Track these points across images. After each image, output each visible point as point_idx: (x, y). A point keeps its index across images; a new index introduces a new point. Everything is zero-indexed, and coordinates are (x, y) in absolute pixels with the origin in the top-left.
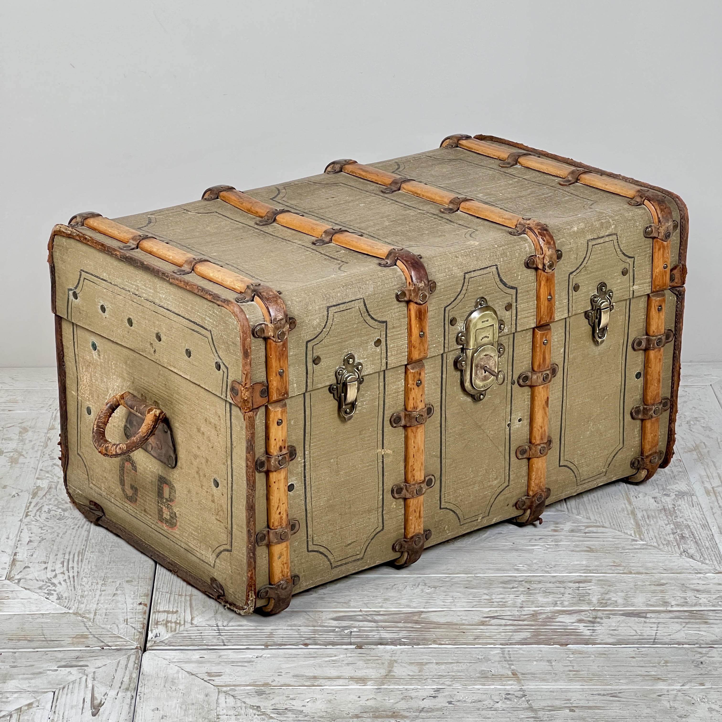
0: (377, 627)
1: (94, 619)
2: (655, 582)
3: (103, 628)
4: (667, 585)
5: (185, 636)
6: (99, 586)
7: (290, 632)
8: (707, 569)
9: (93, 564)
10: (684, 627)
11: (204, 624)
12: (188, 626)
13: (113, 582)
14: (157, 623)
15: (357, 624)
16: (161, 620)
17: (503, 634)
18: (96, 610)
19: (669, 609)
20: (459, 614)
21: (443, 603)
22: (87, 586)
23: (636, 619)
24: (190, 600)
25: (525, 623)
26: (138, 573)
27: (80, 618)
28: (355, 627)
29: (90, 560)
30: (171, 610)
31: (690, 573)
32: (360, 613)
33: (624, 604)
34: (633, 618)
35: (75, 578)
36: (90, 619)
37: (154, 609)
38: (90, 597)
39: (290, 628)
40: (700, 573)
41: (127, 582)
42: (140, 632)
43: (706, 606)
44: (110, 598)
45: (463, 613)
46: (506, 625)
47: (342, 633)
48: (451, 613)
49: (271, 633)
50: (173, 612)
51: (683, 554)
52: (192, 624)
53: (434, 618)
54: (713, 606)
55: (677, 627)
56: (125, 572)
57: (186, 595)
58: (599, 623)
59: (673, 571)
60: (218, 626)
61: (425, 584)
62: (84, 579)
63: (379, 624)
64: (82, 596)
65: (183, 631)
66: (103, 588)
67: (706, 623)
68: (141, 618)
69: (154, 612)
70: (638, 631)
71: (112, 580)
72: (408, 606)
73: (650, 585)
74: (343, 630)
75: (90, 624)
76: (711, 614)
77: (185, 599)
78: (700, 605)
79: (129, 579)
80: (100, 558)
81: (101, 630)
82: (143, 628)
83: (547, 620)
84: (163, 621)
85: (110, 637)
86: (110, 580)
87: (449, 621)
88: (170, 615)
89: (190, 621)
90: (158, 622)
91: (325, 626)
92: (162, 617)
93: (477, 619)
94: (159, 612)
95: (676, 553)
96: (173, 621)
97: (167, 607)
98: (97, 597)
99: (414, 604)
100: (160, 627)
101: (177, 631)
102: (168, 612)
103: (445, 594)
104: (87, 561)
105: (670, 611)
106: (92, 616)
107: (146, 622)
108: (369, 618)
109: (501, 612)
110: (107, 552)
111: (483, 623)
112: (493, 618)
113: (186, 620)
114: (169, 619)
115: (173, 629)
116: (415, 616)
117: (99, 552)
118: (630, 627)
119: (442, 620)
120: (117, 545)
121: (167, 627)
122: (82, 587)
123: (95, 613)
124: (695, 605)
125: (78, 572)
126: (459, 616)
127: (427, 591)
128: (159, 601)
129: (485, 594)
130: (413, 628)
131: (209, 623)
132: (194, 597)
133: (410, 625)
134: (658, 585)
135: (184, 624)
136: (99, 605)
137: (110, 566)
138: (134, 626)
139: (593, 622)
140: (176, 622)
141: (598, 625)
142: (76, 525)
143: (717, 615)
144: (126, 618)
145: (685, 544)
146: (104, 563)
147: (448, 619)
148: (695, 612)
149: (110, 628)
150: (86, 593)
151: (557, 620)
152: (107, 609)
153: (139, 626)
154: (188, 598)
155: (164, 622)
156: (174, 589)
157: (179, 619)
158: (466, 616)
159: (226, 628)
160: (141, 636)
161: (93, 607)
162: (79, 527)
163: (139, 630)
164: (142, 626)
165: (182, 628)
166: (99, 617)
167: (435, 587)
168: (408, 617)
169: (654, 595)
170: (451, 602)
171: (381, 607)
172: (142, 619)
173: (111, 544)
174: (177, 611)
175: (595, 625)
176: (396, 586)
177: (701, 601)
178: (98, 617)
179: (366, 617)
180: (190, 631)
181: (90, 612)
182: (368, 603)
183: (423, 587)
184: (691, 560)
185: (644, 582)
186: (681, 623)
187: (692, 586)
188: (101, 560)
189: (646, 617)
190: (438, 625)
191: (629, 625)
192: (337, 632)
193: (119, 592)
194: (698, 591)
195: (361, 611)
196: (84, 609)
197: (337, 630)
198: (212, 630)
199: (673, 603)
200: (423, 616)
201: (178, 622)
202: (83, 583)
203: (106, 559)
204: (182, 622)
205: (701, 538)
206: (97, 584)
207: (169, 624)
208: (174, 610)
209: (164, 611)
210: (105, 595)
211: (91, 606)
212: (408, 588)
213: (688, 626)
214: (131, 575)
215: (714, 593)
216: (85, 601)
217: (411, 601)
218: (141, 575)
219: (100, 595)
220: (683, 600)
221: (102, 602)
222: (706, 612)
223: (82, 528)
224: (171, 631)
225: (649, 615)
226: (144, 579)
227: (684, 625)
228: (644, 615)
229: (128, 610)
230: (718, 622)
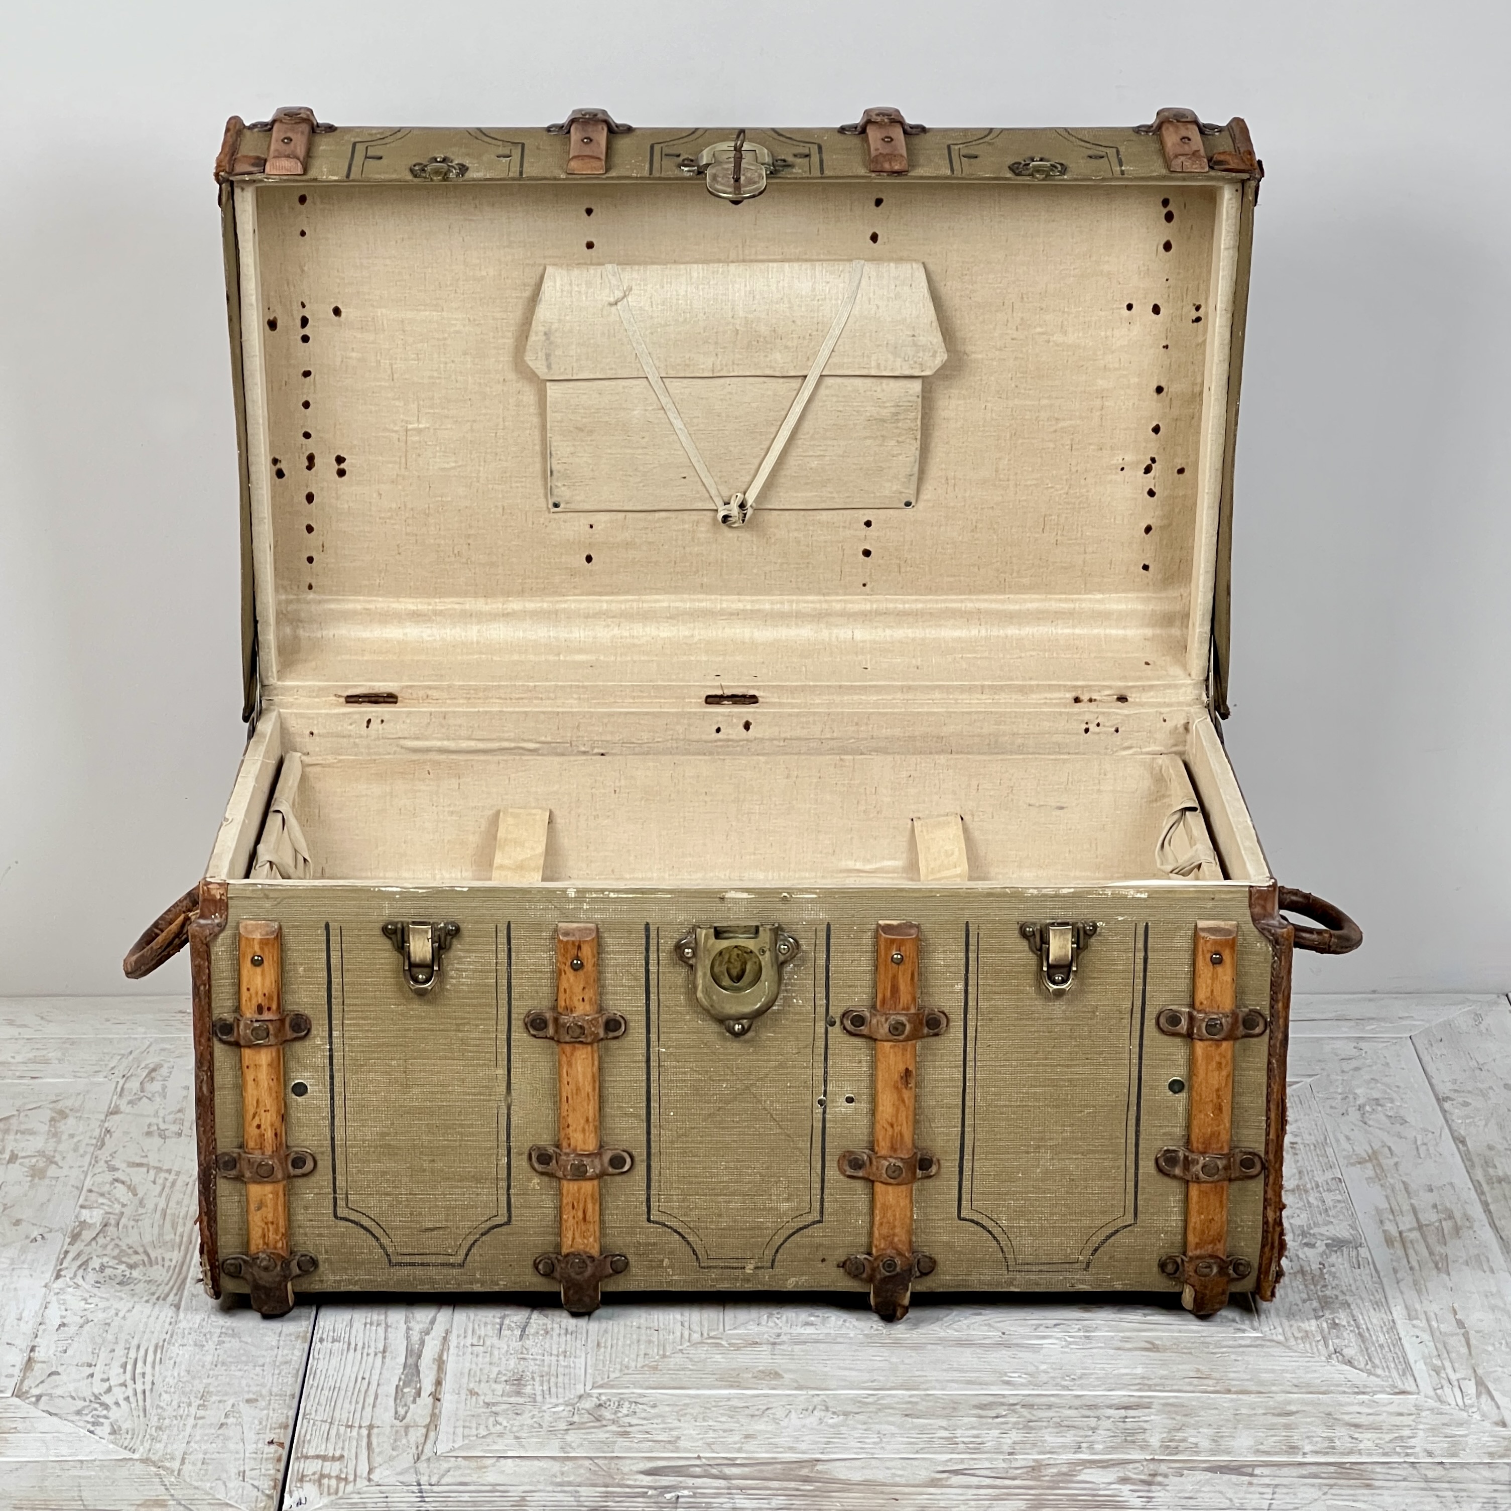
0: (729, 1488)
1: (179, 1470)
2: (1274, 1408)
3: (196, 1488)
4: (1297, 1415)
5: (356, 1503)
6: (193, 1410)
7: (560, 1497)
8: (1377, 1386)
9: (183, 1367)
10: (1325, 1494)
11: (393, 1480)
12: (362, 1484)
13: (220, 1402)
14: (302, 1479)
15: (690, 1481)
16: (310, 1472)
17: (973, 1503)
18: (185, 1453)
19: (1300, 1459)
20: (889, 1464)
21: (859, 1445)
22: (169, 1408)
23: (1234, 1478)
24: (369, 1436)
25: (1017, 1482)
26: (269, 1385)
27: (153, 1469)
28: (685, 1488)
29: (178, 1360)
30: (331, 1455)
31: (1344, 1392)
32: (698, 1462)
33: (1211, 1450)
34: (1226, 1477)
35: (147, 1393)
36: (173, 1471)
37: (296, 1453)
38: (175, 1429)
39: (559, 1489)
40: (1364, 1393)
41: (248, 1401)
42: (268, 1496)
43: (1370, 1455)
44: (213, 1431)
45: (899, 1463)
46: (979, 1487)
47: (661, 1499)
48: (873, 1462)
49: (523, 1499)
50: (334, 1459)
51: (1334, 1356)
52: (369, 1480)
53: (842, 1472)
54: (1385, 1454)
55: (1314, 1493)
56: (244, 1382)
57: (360, 1427)
58: (1160, 1484)
59: (1311, 1389)
60: (419, 1485)
61: (827, 1409)
62: (165, 1396)
63: (734, 1482)
64: (159, 1428)
65: (352, 1493)
66: (201, 1413)
67: (1368, 1486)
68: (273, 1470)
69: (297, 1458)
70: (1236, 1501)
71: (218, 1398)
72: (791, 1449)
73: (1264, 1414)
74: (662, 1494)
75: (173, 1479)
76: (1378, 1470)
77: (358, 1433)
78: (1360, 1453)
79: (251, 1396)
80: (197, 1357)
81: (192, 1492)
82: (275, 1488)
83: (1060, 1478)
84: (314, 1474)
85: (210, 1504)
86: (214, 1398)
87: (868, 1477)
88: (327, 1464)
89: (365, 1474)
90: (303, 1476)
91: (629, 1486)
92: (312, 1467)
93: (924, 1474)
94: (307, 1457)
95: (1320, 1355)
96: (333, 1474)
97: (324, 1447)
98: (189, 1429)
99: (803, 1446)
100: (307, 1485)
101: (340, 1494)
102: (324, 1458)
103: (865, 1427)
104: (172, 1362)
105: (1301, 1464)
106: (176, 1465)
107: (280, 1476)
108: (714, 1471)
109: (972, 1462)
110: (210, 1346)
111: (933, 1483)
112: (956, 1472)
113: (358, 1473)
114: (326, 1471)
115: (332, 1491)
116: (803, 1467)
117: (196, 1345)
118: (1221, 1492)
119: (857, 1476)
120: (230, 1332)
121: (320, 1485)
122: (160, 1411)
123: (183, 1460)
124: (1350, 1453)
125: (153, 1383)
126: (888, 1468)
127: (831, 1421)
128: (308, 1437)
129: (941, 1427)
130: (798, 1490)
131: (401, 1478)
132: (375, 1431)
133: (793, 1485)
134: (1279, 1415)
135: (355, 1480)
136: (192, 1444)
137: (216, 1373)
138: (256, 1483)
139: (1149, 1483)
140: (338, 1478)
141: (1159, 1488)
142: (153, 1294)
143: (1393, 1471)
144: (242, 1469)
145: (1338, 1337)
146: (203, 1366)
147: (869, 1475)
148: (1348, 1466)
149: (211, 1488)
150: (167, 1422)
151: (1079, 1478)
152: (205, 1453)
153: (266, 1485)
154: (364, 1432)
155: (316, 1477)
156: (337, 1415)
157: (345, 1470)
158: (903, 1468)
159: (435, 1488)
160: (270, 1502)
161: (178, 1448)
162: (158, 1299)
163: (267, 1492)
164: (272, 1483)
165: (350, 1488)
166: (190, 1467)
167: (846, 1414)
168: (791, 1469)
169: (1272, 1432)
170: (874, 1443)
171: (740, 1450)
172: (272, 1472)
173: (219, 1331)
174: (342, 1457)
175: (1153, 1488)
176: (769, 1411)
177: (1361, 1446)
178: (187, 1467)
179: (709, 1468)
180: (365, 1493)
181: (173, 1458)
182: (714, 1443)
183: (823, 1414)
184: (1348, 1368)
185: (1254, 1409)
186: (1320, 1486)
187: (1347, 1418)
188: (199, 1360)
189: (1252, 1475)
190: (847, 1486)
191: (1218, 1488)
192: (650, 1497)
193: (231, 1420)
194: (1357, 1426)
195: (699, 1458)
196: (160, 1453)
197: (650, 1492)
198: (408, 1491)
199: (1308, 1448)
200: (820, 1467)
201: (343, 1476)
202: (162, 1404)
203: (209, 1358)
204: (351, 1478)
205: (1370, 1326)
206: (189, 1405)
207: (325, 1481)
208: (337, 1454)
209: (317, 1457)
210: (203, 1427)
211: (175, 1446)
212: (793, 1415)
213: (1333, 1491)
214: (254, 1389)
215: (1390, 1431)
216: (165, 1437)
217: (797, 1439)
218: (275, 1390)
219: (195, 1426)
220: (1326, 1444)
221: (198, 1438)
222: (1370, 1467)
223: (164, 1299)
224: (329, 1494)
225: (1257, 1471)
226: (281, 1395)
227: (1325, 1489)
228: (1250, 1470)
229: (247, 1455)
230: (1391, 1484)
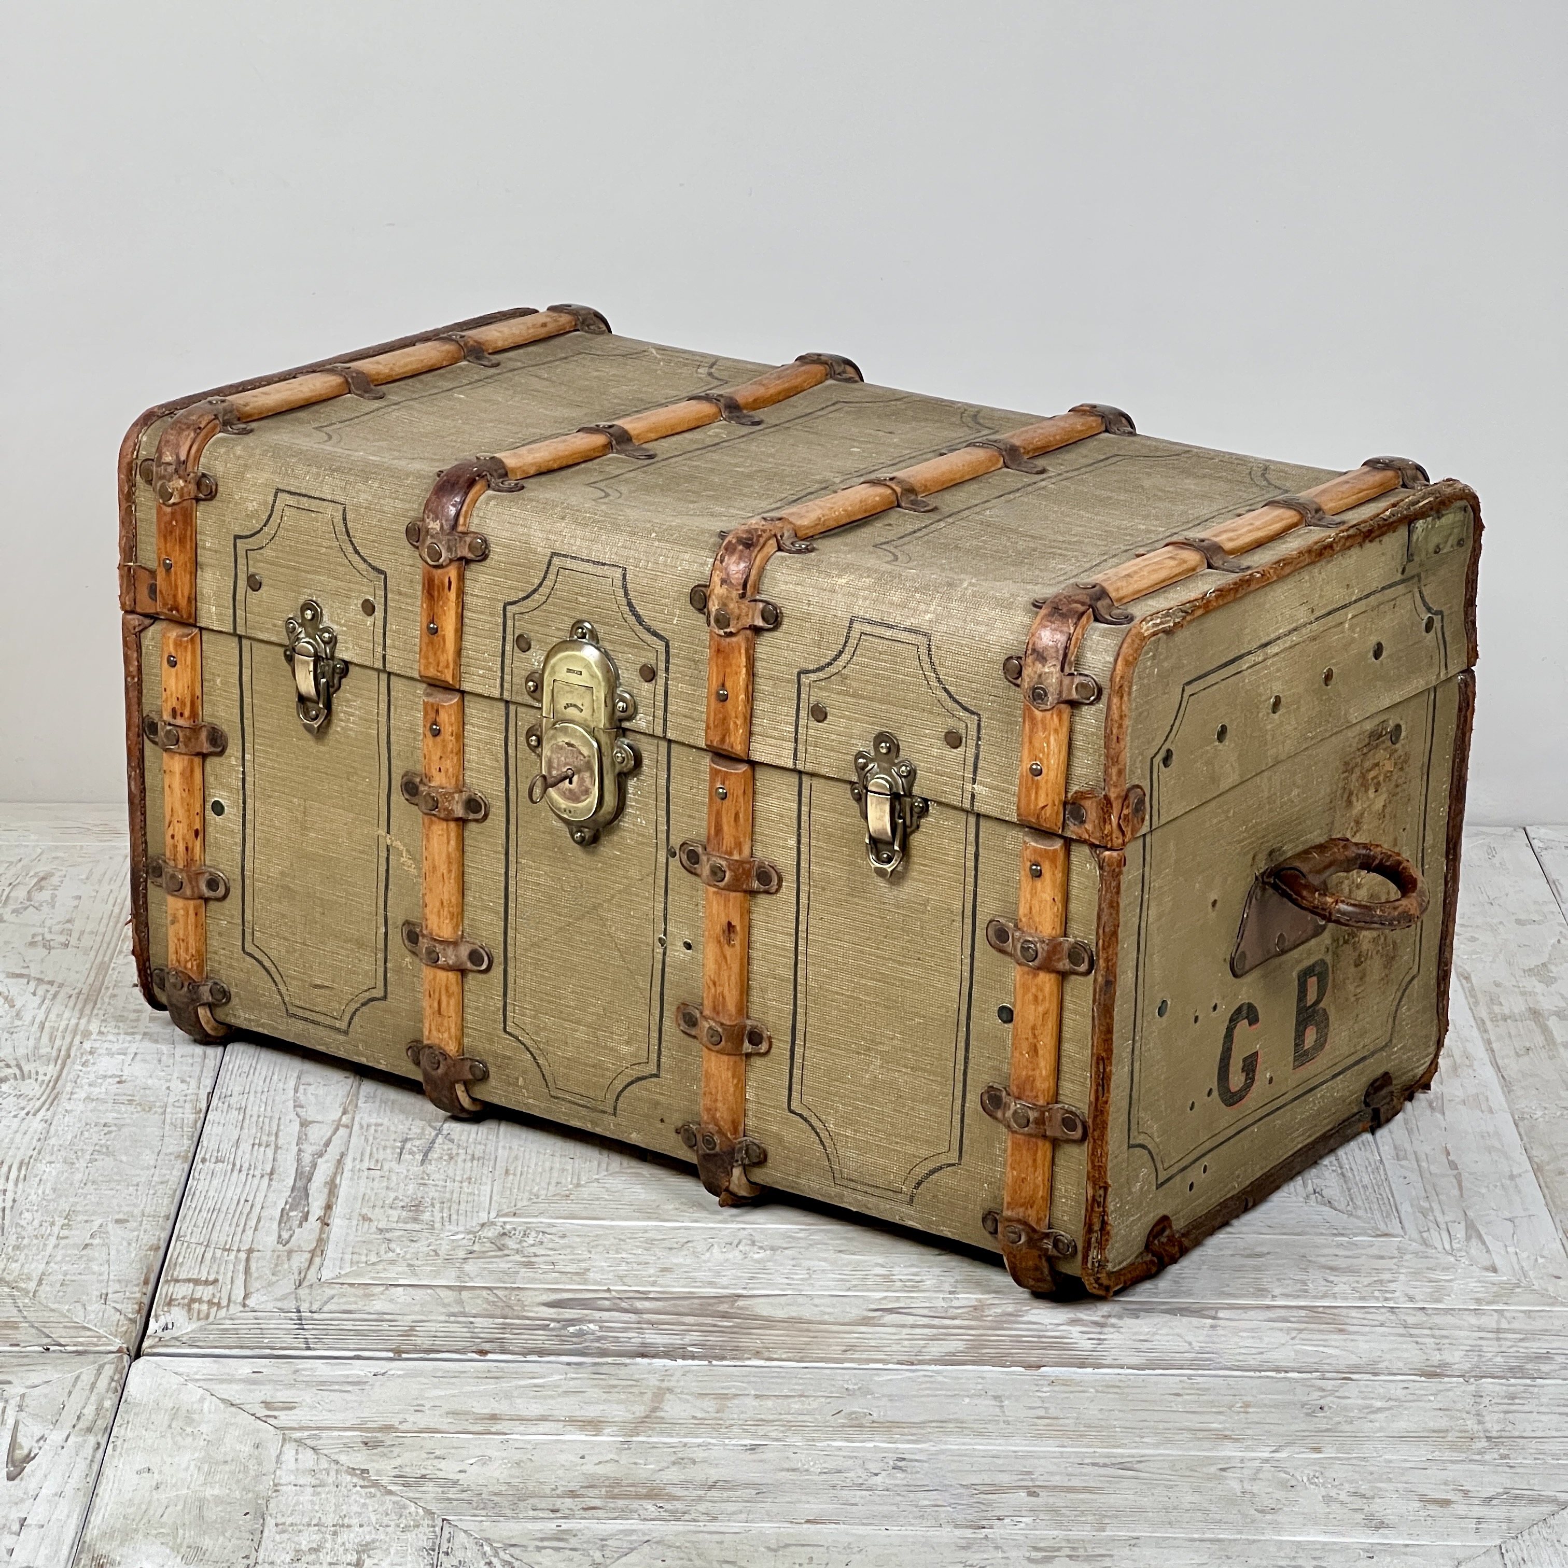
0: (639, 1323)
1: (35, 1292)
2: (1245, 1249)
3: (52, 1310)
4: (1269, 1257)
5: (227, 1330)
6: (56, 1229)
7: (453, 1327)
8: (1358, 1228)
9: (49, 1185)
10: (1293, 1338)
11: (270, 1306)
12: (235, 1309)
13: (86, 1221)
14: (170, 1303)
15: (597, 1315)
16: (179, 1296)
17: (906, 1343)
18: (43, 1274)
19: (1268, 1302)
20: (816, 1301)
21: (787, 1281)
22: (30, 1228)
23: (1195, 1321)
24: (248, 1260)
25: (957, 1322)
26: (142, 1206)
27: (6, 1290)
28: (590, 1322)
29: (44, 1177)
30: (204, 1278)
31: (1322, 1234)
32: (607, 1295)
33: (1171, 1291)
34: (1185, 1320)
35: (7, 1212)
36: (28, 1292)
37: (166, 1275)
38: (34, 1249)
39: (452, 1319)
40: (1343, 1235)
41: (118, 1221)
42: (130, 1319)
43: (1346, 1299)
44: (76, 1252)
45: (828, 1301)
46: (913, 1326)
47: (563, 1332)
48: (800, 1300)
49: (412, 1328)
50: (207, 1283)
51: (1313, 1197)
52: (244, 1305)
53: (763, 1308)
54: (1362, 1298)
55: (1282, 1337)
56: (115, 1201)
57: (239, 1251)
58: (1113, 1326)
59: (1284, 1231)
60: (299, 1311)
61: (753, 1243)
62: (26, 1215)
63: (645, 1316)
64: (17, 1248)
65: (224, 1318)
66: (65, 1233)
67: (1341, 1331)
68: (137, 1293)
69: (167, 1281)
70: (1194, 1344)
71: (86, 1218)
72: (711, 1284)
73: (1232, 1255)
74: (565, 1327)
75: (27, 1301)
76: (1354, 1315)
77: (236, 1257)
78: (1334, 1295)
79: (121, 1216)
80: (66, 1174)
81: (46, 1314)
82: (139, 1312)
83: (1004, 1319)
84: (183, 1298)
85: (65, 1327)
86: (80, 1218)
87: (794, 1314)
88: (200, 1288)
89: (240, 1299)
90: (171, 1300)
91: (528, 1318)
92: (182, 1291)
93: (855, 1313)
94: (177, 1281)
95: (1297, 1195)
96: (205, 1298)
97: (196, 1271)
98: (50, 1248)
99: (724, 1281)
100: (175, 1310)
101: (211, 1319)
102: (197, 1282)
103: (793, 1262)
104: (37, 1179)
105: (1268, 1307)
106: (32, 1286)
107: (146, 1300)
108: (624, 1305)
109: (908, 1301)
110: (82, 1164)
111: (865, 1321)
112: (890, 1311)
113: (233, 1298)
114: (197, 1295)
115: (202, 1316)
116: (722, 1303)
117: (65, 1162)
118: (1179, 1335)
119: (780, 1314)
120: (104, 1150)
121: (190, 1309)
122: (19, 1229)
123: (41, 1280)
124: (1324, 1296)
125: (14, 1201)
126: (816, 1306)
127: (756, 1256)
128: (180, 1260)
129: (877, 1265)
130: (715, 1326)
131: (279, 1304)
132: (255, 1254)
133: (709, 1320)
134: (1249, 1256)
135: (228, 1305)
136: (52, 1265)
137: (85, 1191)
138: (119, 1306)
139: (1102, 1325)
140: (210, 1303)
141: (1112, 1330)
142: (23, 1109)
143: (1369, 1316)
144: (104, 1291)
145: (1318, 1177)
146: (71, 1184)
147: (793, 1312)
148: (1320, 1310)
149: (69, 1310)
150: (26, 1242)
151: (1025, 1319)
152: (65, 1274)
153: (130, 1309)
154: (243, 1256)
155: (186, 1301)
156: (214, 1238)
157: (218, 1295)
158: (833, 1306)
159: (316, 1316)
160: (132, 1327)
161: (37, 1268)
162: (27, 1114)
163: (130, 1316)
164: (136, 1307)
165: (223, 1313)
166: (48, 1289)
167: (773, 1249)
168: (709, 1305)
169: (1238, 1274)
170: (802, 1279)
171: (654, 1284)
172: (138, 1295)
173: (91, 1149)
174: (216, 1281)
175: (1105, 1330)
176: (690, 1244)
177: (1336, 1289)
178: (45, 1288)
179: (618, 1301)
180: (239, 1319)
181: (29, 1279)
182: (626, 1276)
183: (748, 1248)
184: (1327, 1209)
185: (1221, 1250)
186: (1289, 1330)
187: (1322, 1260)
188: (67, 1178)
189: (1214, 1318)
190: (769, 1323)
191: (1177, 1331)
192: (553, 1329)
193: (96, 1241)
194: (1332, 1269)
195: (609, 1290)
196: (16, 1274)
197: (552, 1325)
198: (286, 1318)
199: (1277, 1291)
200: (740, 1303)
201: (216, 1300)
202: (23, 1223)
203: (78, 1176)
204: (224, 1303)
205: (1354, 1167)
206: (53, 1224)
207: (196, 1306)
208: (211, 1278)
209: (189, 1280)
210: (66, 1247)
211: (33, 1267)
212: (715, 1250)
213: (1300, 1336)
214: (125, 1209)
215: (1369, 1275)
216: (22, 1257)
217: (718, 1274)
218: (147, 1211)
219: (56, 1246)
220: (1299, 1286)
221: (59, 1258)
222: (1344, 1311)
223: (34, 1115)
224: (199, 1319)
225: (1221, 1314)
226: (154, 1216)
227: (1294, 1334)
228: (1213, 1313)
229: (112, 1277)
230: (1366, 1329)
